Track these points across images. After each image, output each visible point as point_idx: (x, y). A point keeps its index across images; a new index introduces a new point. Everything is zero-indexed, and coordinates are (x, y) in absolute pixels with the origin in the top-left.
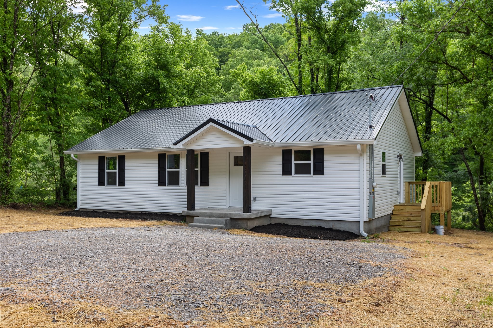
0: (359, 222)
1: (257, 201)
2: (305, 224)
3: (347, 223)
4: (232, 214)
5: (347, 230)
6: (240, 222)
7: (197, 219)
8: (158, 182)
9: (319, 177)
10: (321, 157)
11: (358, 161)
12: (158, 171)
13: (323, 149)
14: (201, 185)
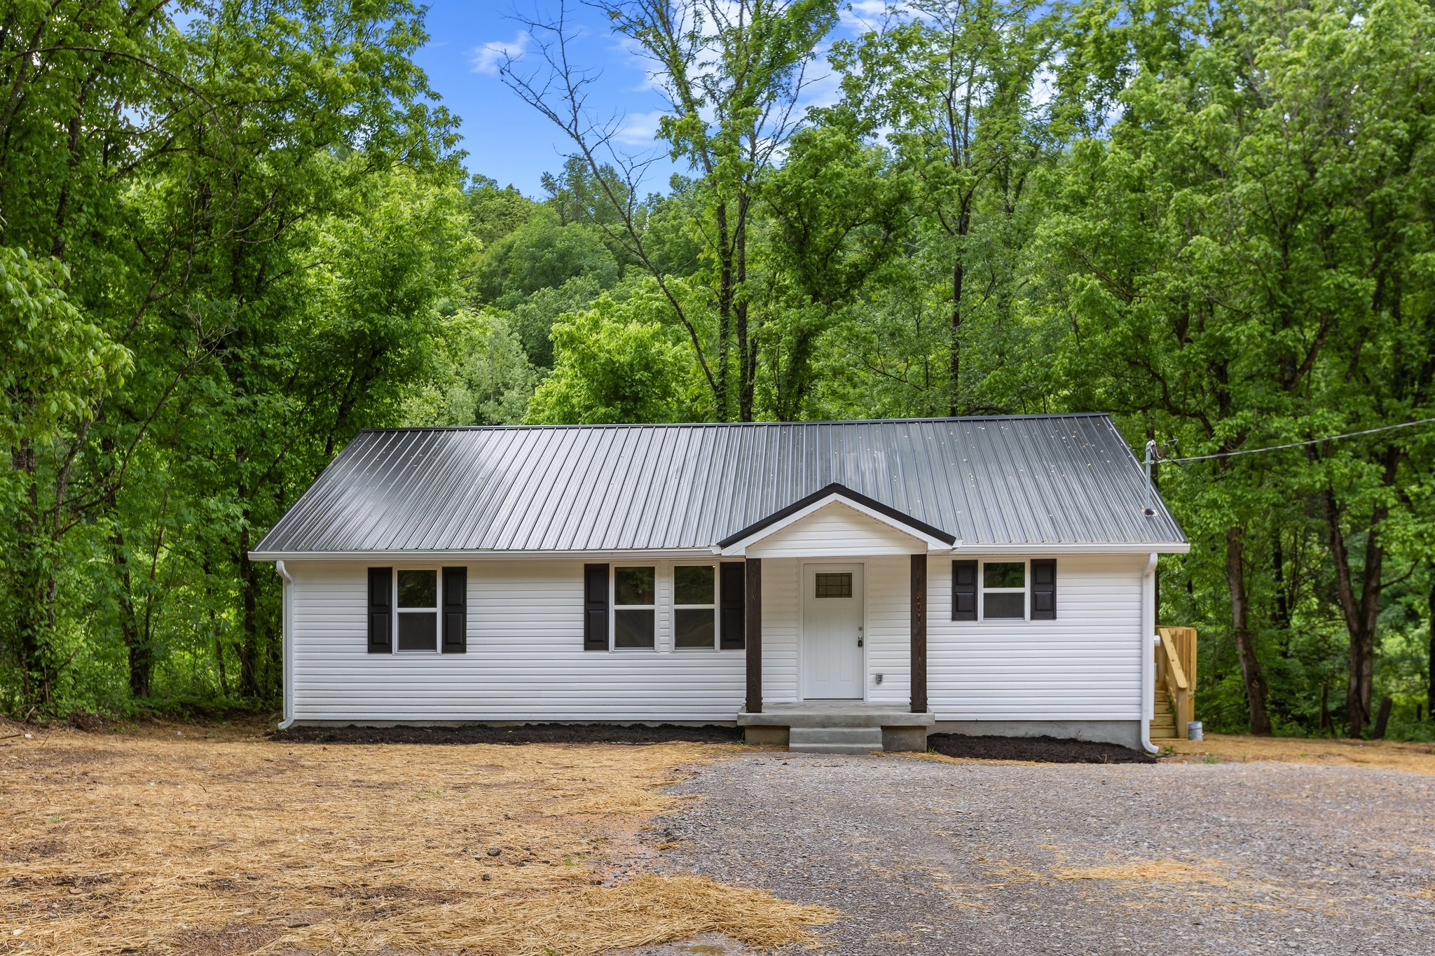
0: (1139, 722)
1: (883, 684)
2: (1009, 733)
3: (1109, 726)
4: (888, 717)
5: (1109, 740)
6: (904, 735)
7: (801, 734)
8: (582, 640)
9: (1043, 625)
10: (1048, 580)
11: (1137, 589)
12: (582, 609)
13: (1055, 561)
14: (722, 647)
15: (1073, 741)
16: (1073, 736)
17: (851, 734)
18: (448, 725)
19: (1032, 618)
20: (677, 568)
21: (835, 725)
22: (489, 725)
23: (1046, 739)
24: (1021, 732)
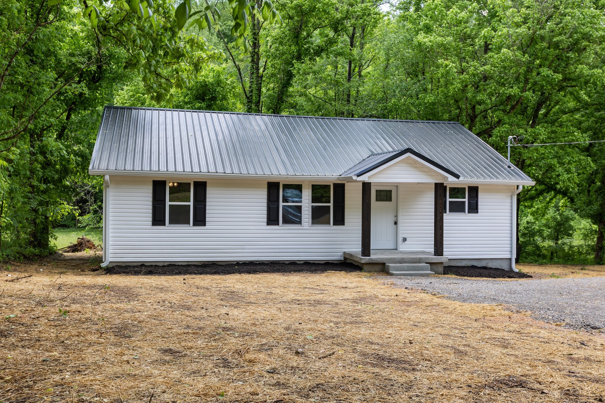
0: (510, 259)
1: (407, 242)
3: (499, 261)
5: (498, 267)
7: (394, 267)
8: (265, 220)
9: (473, 216)
10: (475, 196)
11: (509, 200)
12: (266, 205)
13: (478, 187)
14: (334, 224)
15: (485, 268)
16: (484, 265)
17: (417, 267)
18: (195, 264)
19: (469, 212)
20: (313, 186)
21: (406, 262)
22: (217, 263)
23: (473, 267)
24: (463, 264)
